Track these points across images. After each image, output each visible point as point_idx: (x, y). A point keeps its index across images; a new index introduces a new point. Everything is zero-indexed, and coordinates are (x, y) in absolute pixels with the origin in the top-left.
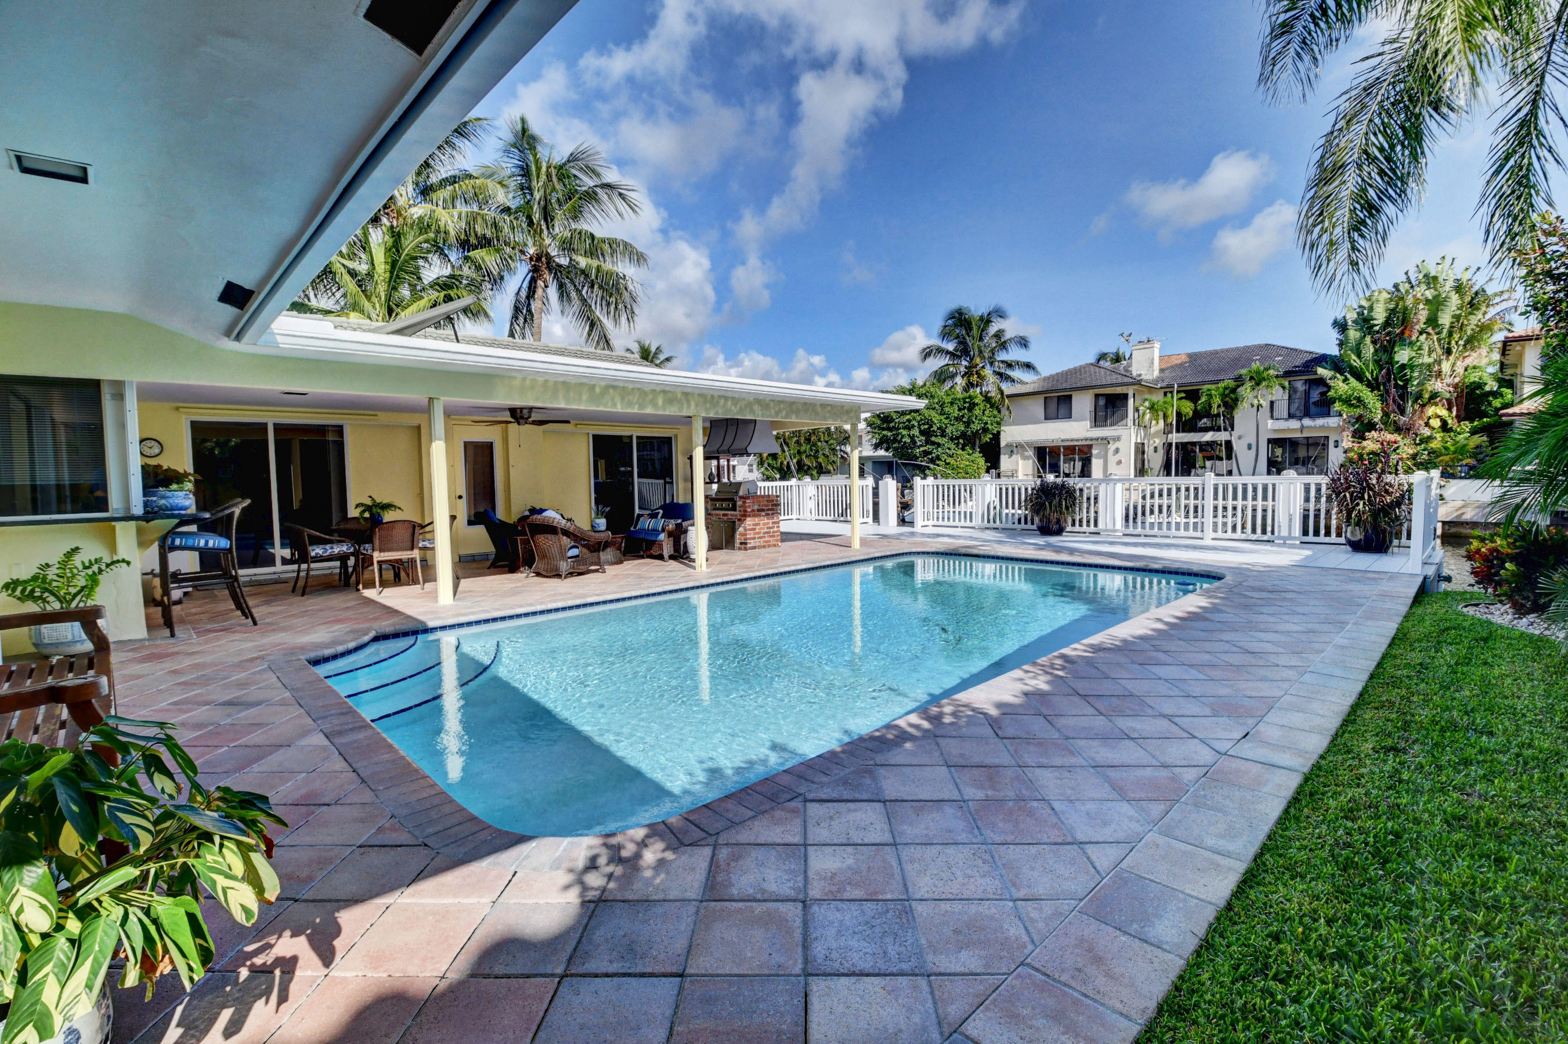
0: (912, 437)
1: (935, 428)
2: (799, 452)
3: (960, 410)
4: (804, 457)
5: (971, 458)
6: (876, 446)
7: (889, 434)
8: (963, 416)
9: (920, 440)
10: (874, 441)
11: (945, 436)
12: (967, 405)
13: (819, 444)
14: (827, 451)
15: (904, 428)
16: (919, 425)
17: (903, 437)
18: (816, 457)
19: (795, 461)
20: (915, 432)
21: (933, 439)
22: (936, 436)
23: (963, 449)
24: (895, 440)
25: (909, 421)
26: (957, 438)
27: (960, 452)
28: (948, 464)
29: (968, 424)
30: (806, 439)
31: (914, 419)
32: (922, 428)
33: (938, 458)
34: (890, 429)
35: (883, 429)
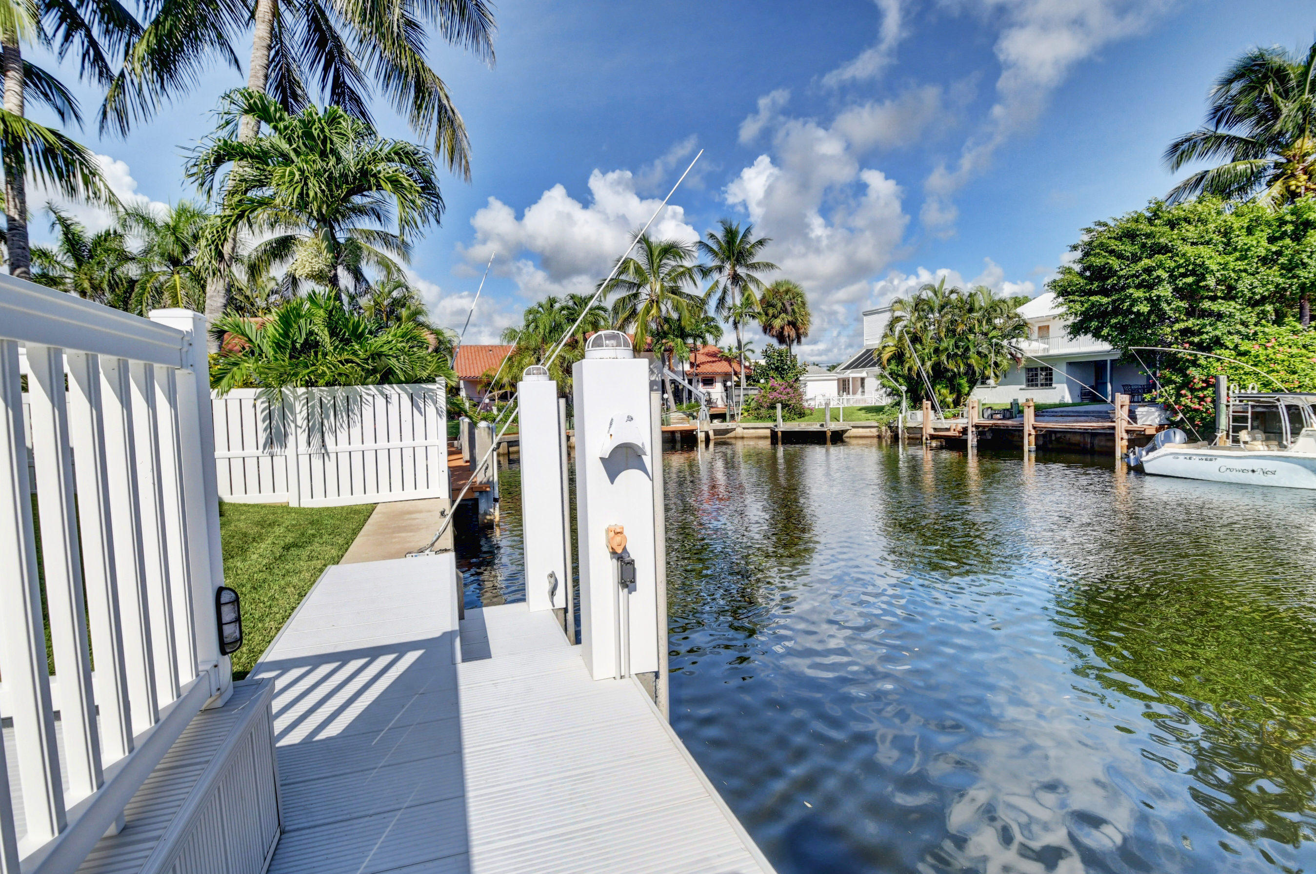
0: (1154, 303)
1: (1211, 282)
2: (937, 351)
3: (1272, 240)
4: (944, 358)
5: (1301, 340)
6: (1076, 330)
7: (1105, 300)
8: (1279, 253)
9: (1174, 306)
10: (1072, 320)
11: (1233, 298)
12: (1289, 228)
13: (971, 337)
14: (984, 349)
15: (1138, 287)
16: (1173, 278)
17: (1134, 302)
18: (965, 356)
19: (929, 364)
20: (1165, 290)
21: (1206, 304)
22: (1214, 299)
23: (1279, 321)
24: (1116, 311)
25: (1148, 270)
26: (1263, 300)
27: (1272, 329)
28: (1245, 354)
29: (1290, 268)
30: (948, 330)
31: (1161, 265)
32: (1180, 283)
33: (1217, 342)
34: (1105, 292)
35: (1091, 293)
